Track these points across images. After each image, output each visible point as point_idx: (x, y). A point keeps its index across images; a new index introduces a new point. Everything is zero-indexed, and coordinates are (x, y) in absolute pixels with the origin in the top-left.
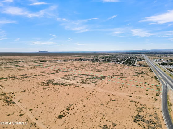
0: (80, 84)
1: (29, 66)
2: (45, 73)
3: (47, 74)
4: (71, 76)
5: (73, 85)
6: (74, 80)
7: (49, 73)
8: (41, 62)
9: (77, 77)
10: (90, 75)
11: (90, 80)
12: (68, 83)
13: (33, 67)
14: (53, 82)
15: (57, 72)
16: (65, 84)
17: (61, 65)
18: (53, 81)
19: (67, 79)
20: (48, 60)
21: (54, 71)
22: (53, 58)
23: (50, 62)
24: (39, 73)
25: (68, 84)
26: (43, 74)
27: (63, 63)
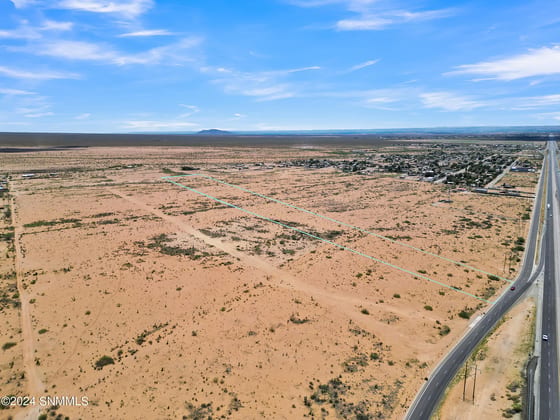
0: (240, 254)
1: (142, 183)
2: (168, 211)
3: (169, 214)
4: (234, 227)
5: (218, 258)
6: (235, 239)
7: (180, 209)
8: (184, 169)
9: (250, 229)
10: (294, 224)
11: (282, 243)
12: (208, 250)
13: (149, 186)
14: (168, 244)
15: (205, 206)
16: (196, 254)
17: (236, 181)
18: (169, 240)
19: (215, 235)
20: (207, 164)
21: (196, 206)
22: (229, 157)
23: (211, 171)
24: (150, 210)
25: (206, 254)
26: (159, 213)
27: (247, 173)
